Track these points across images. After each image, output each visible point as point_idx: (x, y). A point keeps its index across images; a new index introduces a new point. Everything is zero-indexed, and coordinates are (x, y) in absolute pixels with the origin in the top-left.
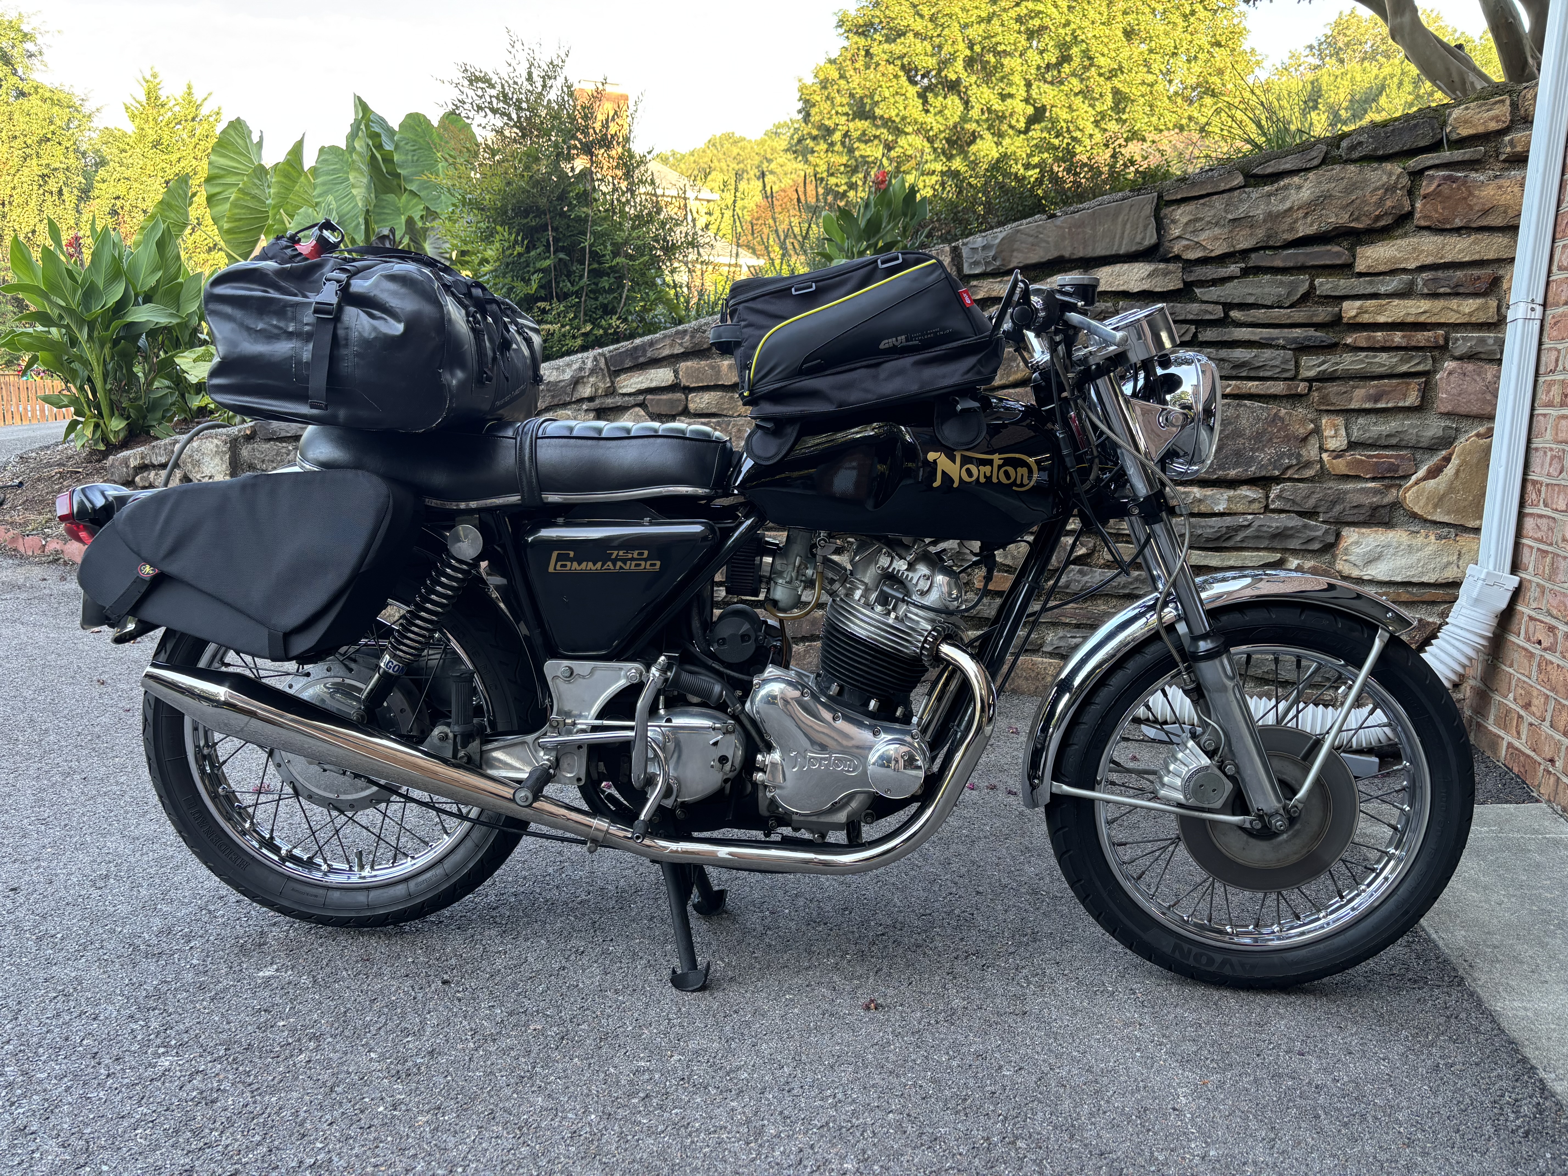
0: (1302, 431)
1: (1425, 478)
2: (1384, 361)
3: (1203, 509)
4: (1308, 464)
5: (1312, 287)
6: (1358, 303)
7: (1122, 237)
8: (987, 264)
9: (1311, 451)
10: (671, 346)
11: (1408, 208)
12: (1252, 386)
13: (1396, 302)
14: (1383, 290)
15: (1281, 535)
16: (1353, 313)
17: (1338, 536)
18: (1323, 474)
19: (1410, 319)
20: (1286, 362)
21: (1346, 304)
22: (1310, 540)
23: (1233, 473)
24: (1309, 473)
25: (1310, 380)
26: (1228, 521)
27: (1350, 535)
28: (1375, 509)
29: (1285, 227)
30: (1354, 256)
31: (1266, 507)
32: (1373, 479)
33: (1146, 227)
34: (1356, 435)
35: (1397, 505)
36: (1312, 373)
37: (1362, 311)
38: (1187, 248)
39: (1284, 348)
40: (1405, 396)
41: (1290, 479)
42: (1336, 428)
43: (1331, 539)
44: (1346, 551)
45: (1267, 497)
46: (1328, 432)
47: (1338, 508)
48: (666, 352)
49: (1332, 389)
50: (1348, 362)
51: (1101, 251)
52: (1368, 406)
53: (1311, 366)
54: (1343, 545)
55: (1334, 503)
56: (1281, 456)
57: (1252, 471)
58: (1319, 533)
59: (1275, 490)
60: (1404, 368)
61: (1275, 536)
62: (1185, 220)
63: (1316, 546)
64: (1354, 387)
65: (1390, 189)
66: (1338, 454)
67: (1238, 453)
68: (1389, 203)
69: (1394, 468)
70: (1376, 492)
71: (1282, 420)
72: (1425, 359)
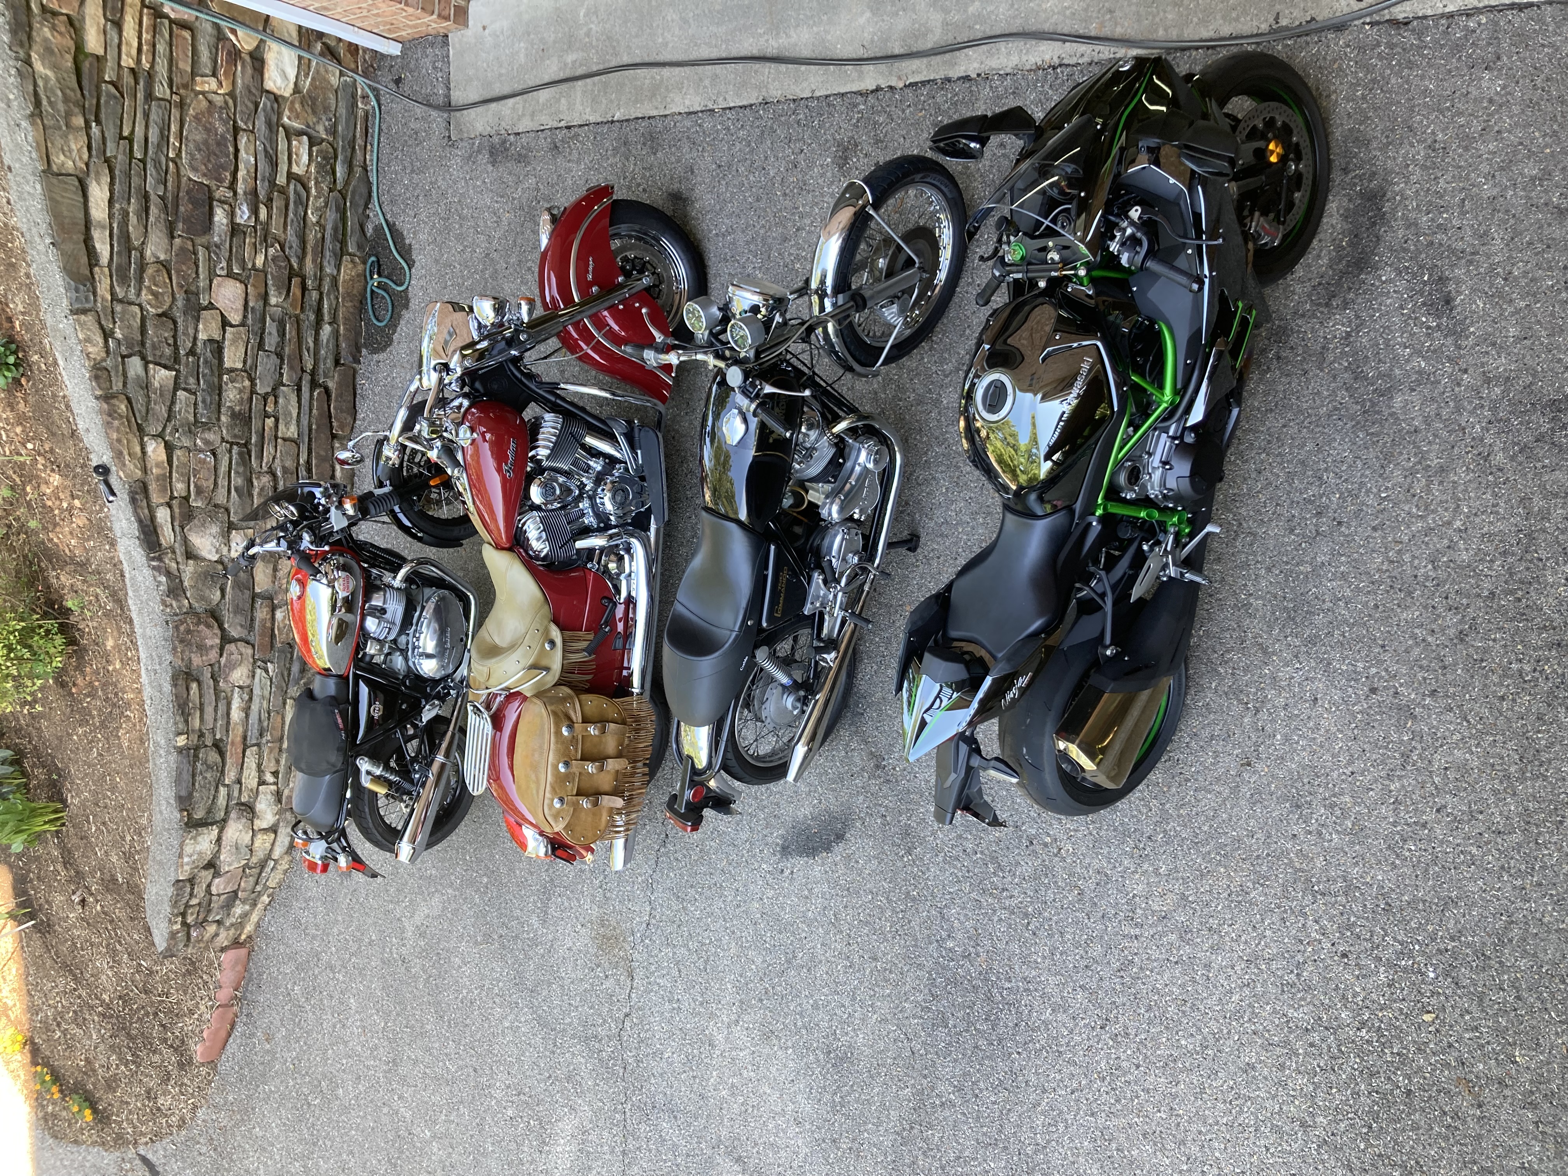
0: (205, 104)
1: (236, 36)
2: (161, 48)
3: (253, 170)
4: (226, 102)
5: (111, 83)
6: (124, 57)
7: (73, 199)
8: (88, 291)
9: (218, 100)
10: (142, 508)
11: (65, 18)
12: (174, 128)
13: (125, 34)
14: (116, 41)
15: (269, 123)
16: (130, 61)
17: (268, 92)
18: (232, 94)
19: (137, 27)
20: (160, 106)
21: (123, 64)
22: (272, 108)
23: (231, 149)
24: (231, 102)
25: (172, 93)
26: (261, 156)
27: (269, 85)
28: (254, 68)
29: (72, 94)
30: (92, 55)
31: (252, 132)
32: (236, 66)
33: (66, 183)
34: (208, 71)
35: (251, 54)
36: (168, 91)
37: (129, 55)
38: (81, 158)
39: (150, 106)
40: (185, 39)
41: (235, 114)
42: (203, 83)
43: (272, 97)
44: (279, 89)
45: (244, 130)
46: (206, 88)
47: (254, 90)
48: (146, 511)
49: (177, 80)
50: (162, 68)
51: (81, 215)
52: (190, 61)
53: (161, 90)
54: (275, 91)
55: (250, 92)
56: (221, 118)
57: (229, 137)
58: (269, 104)
59: (240, 124)
60: (167, 36)
61: (271, 130)
62: (62, 157)
63: (276, 106)
64: (177, 68)
65: (53, 28)
66: (220, 84)
67: (218, 144)
68: (63, 29)
69: (229, 53)
70: (243, 66)
71: (197, 114)
72: (161, 23)
